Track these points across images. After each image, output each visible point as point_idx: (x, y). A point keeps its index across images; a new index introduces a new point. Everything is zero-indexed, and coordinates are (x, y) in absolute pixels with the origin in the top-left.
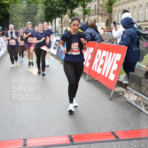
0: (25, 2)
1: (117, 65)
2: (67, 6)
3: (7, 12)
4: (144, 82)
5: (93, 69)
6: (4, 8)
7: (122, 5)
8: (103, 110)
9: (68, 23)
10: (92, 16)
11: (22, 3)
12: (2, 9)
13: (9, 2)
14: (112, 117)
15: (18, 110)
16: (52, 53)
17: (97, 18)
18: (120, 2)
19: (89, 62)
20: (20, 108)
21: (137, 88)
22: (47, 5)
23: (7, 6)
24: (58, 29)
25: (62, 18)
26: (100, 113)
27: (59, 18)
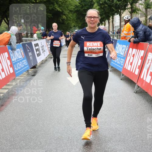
3: (56, 9)
6: (52, 5)
19: (138, 68)
20: (43, 124)
23: (56, 2)
25: (120, 15)
27: (117, 14)
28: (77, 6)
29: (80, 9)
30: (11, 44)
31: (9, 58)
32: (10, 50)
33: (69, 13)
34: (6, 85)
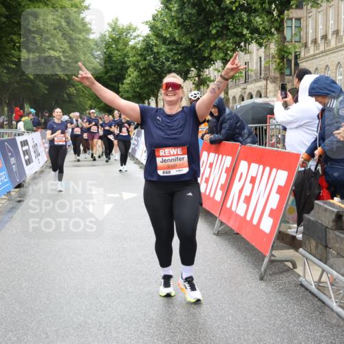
1: (278, 197)
2: (187, 60)
4: (333, 238)
5: (228, 205)
7: (323, 56)
8: (238, 303)
10: (252, 83)
14: (255, 321)
17: (263, 87)
18: (317, 49)
21: (320, 252)
22: (145, 59)
26: (231, 311)
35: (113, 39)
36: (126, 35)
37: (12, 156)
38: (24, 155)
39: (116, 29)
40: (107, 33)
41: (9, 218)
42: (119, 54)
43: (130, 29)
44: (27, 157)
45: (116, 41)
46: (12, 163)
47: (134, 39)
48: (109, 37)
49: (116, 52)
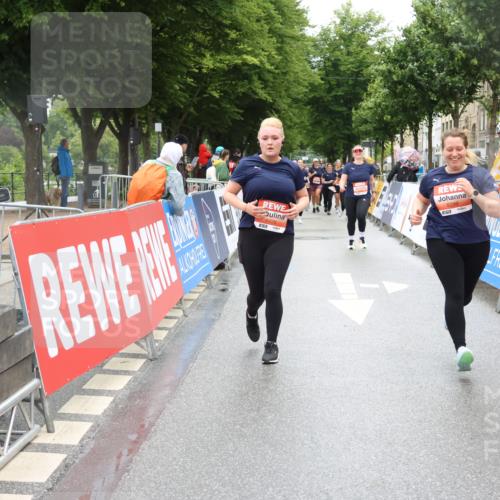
0: (319, 59)
3: (256, 94)
6: (245, 82)
9: (477, 134)
11: (310, 62)
12: (236, 84)
13: (265, 60)
15: (303, 444)
16: (417, 246)
20: (312, 438)
23: (255, 74)
24: (438, 156)
25: (456, 117)
27: (446, 115)
28: (313, 87)
29: (324, 94)
30: (168, 196)
31: (168, 238)
32: (168, 214)
33: (290, 106)
34: (167, 317)
35: (342, 37)
36: (364, 29)
37: (210, 220)
38: (225, 219)
39: (348, 20)
40: (332, 27)
41: (215, 315)
42: (352, 60)
43: (371, 19)
44: (228, 222)
45: (347, 39)
46: (211, 230)
47: (376, 36)
48: (337, 33)
49: (346, 57)
